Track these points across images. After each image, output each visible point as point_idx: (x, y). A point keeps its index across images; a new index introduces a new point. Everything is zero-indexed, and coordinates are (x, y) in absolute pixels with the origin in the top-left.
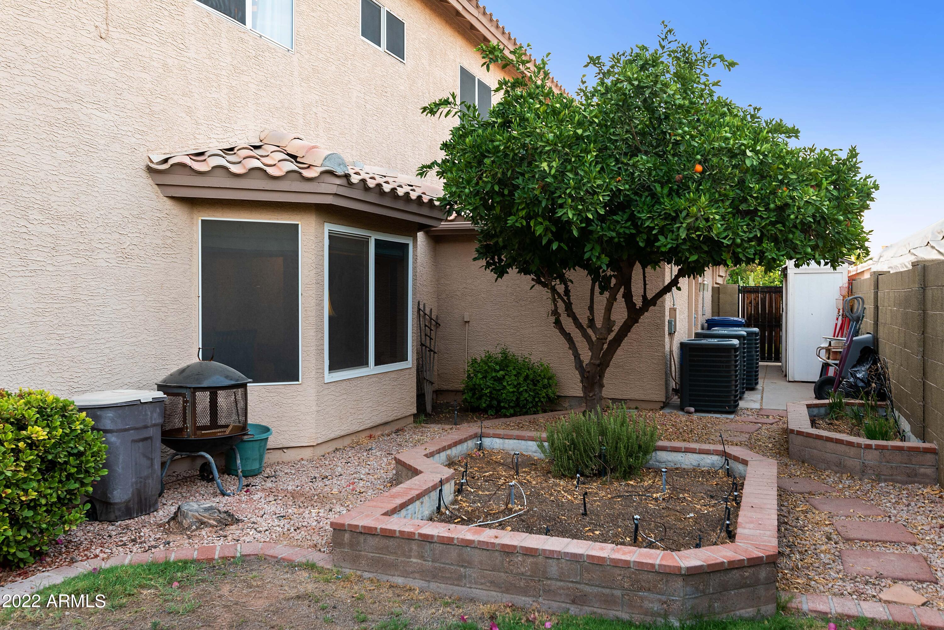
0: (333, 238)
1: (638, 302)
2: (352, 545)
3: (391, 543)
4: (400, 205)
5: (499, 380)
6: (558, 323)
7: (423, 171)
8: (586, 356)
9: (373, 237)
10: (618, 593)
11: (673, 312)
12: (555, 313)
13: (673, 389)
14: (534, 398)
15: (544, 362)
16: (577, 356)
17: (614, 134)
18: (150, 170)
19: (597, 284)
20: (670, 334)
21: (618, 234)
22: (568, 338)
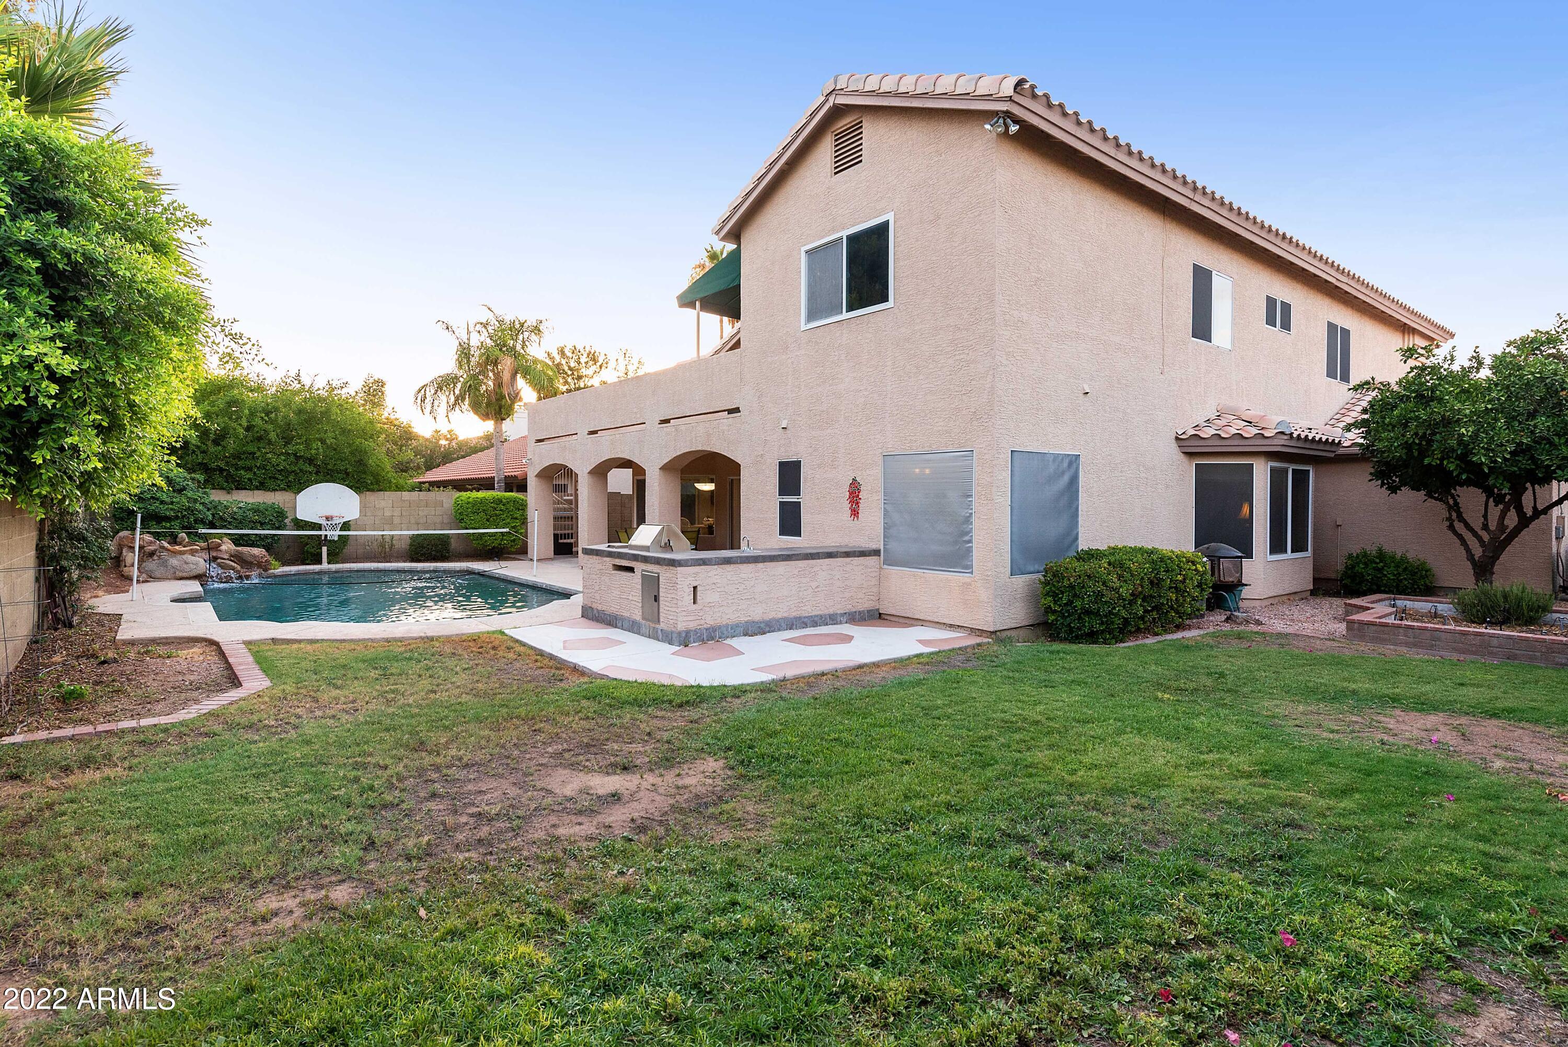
0: (1273, 470)
1: (1529, 513)
2: (1359, 630)
3: (1386, 629)
4: (1321, 447)
5: (1380, 570)
6: (1451, 527)
7: (1348, 428)
8: (1478, 552)
9: (1291, 468)
10: (1539, 654)
11: (1561, 519)
12: (1449, 519)
13: (1560, 586)
14: (1413, 585)
15: (1420, 556)
16: (1468, 550)
17: (1518, 406)
18: (1177, 439)
19: (1491, 500)
20: (1557, 538)
21: (1520, 469)
22: (1460, 537)
